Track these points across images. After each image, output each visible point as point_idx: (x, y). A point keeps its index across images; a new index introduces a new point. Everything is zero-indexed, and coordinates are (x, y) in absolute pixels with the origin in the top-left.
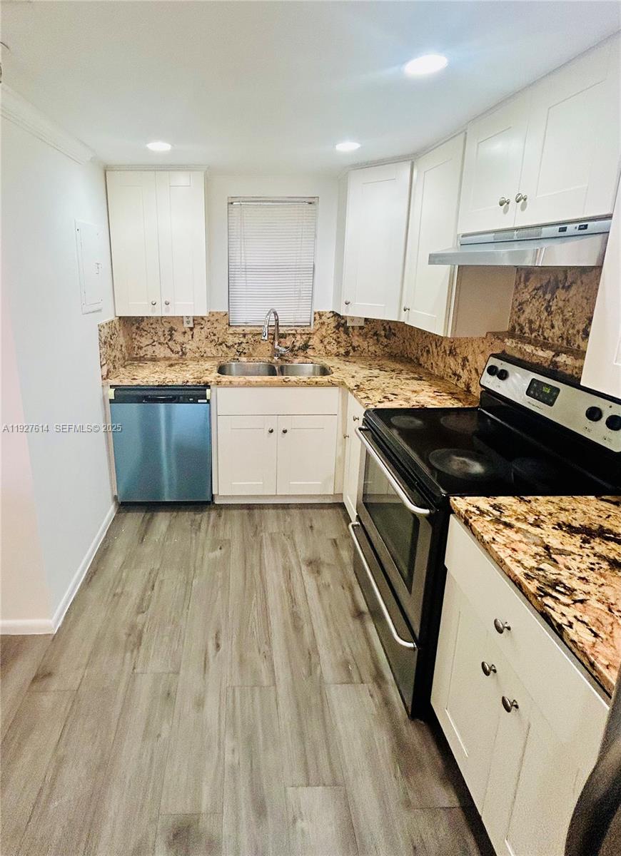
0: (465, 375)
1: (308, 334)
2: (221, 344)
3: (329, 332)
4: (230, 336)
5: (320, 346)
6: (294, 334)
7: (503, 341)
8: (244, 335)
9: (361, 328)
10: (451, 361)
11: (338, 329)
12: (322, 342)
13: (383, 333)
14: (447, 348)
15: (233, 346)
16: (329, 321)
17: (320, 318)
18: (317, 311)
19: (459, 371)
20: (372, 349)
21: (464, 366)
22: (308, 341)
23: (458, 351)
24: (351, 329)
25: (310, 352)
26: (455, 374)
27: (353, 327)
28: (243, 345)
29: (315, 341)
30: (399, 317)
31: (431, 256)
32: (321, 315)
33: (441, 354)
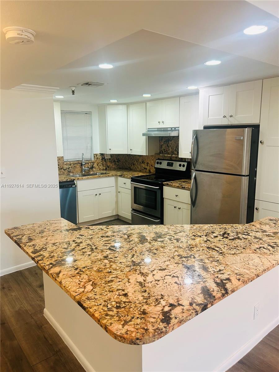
0: (148, 168)
1: (93, 162)
2: (61, 169)
3: (100, 161)
4: (65, 165)
5: (97, 167)
6: (88, 163)
7: (160, 155)
8: (70, 165)
9: (110, 159)
10: (143, 165)
11: (102, 160)
12: (98, 165)
13: (116, 160)
14: (141, 161)
15: (66, 169)
16: (99, 157)
17: (97, 156)
18: (95, 153)
19: (146, 167)
20: (114, 166)
21: (147, 165)
22: (93, 165)
23: (145, 161)
24: (106, 160)
25: (94, 169)
26: (145, 168)
27: (107, 159)
28: (70, 169)
29: (95, 165)
30: (128, 153)
31: (143, 134)
32: (96, 155)
33: (139, 164)
